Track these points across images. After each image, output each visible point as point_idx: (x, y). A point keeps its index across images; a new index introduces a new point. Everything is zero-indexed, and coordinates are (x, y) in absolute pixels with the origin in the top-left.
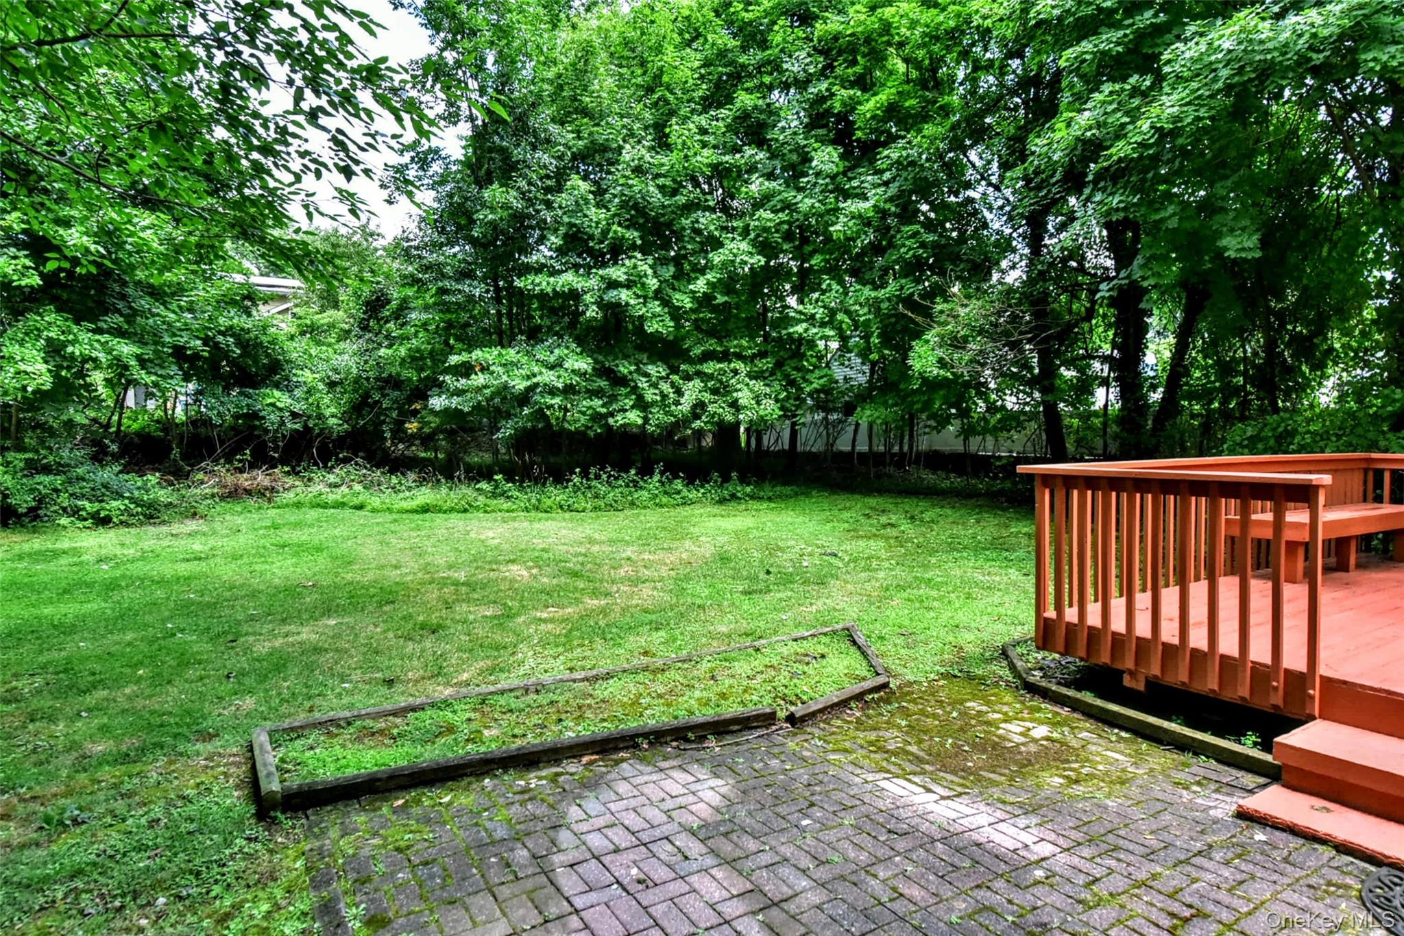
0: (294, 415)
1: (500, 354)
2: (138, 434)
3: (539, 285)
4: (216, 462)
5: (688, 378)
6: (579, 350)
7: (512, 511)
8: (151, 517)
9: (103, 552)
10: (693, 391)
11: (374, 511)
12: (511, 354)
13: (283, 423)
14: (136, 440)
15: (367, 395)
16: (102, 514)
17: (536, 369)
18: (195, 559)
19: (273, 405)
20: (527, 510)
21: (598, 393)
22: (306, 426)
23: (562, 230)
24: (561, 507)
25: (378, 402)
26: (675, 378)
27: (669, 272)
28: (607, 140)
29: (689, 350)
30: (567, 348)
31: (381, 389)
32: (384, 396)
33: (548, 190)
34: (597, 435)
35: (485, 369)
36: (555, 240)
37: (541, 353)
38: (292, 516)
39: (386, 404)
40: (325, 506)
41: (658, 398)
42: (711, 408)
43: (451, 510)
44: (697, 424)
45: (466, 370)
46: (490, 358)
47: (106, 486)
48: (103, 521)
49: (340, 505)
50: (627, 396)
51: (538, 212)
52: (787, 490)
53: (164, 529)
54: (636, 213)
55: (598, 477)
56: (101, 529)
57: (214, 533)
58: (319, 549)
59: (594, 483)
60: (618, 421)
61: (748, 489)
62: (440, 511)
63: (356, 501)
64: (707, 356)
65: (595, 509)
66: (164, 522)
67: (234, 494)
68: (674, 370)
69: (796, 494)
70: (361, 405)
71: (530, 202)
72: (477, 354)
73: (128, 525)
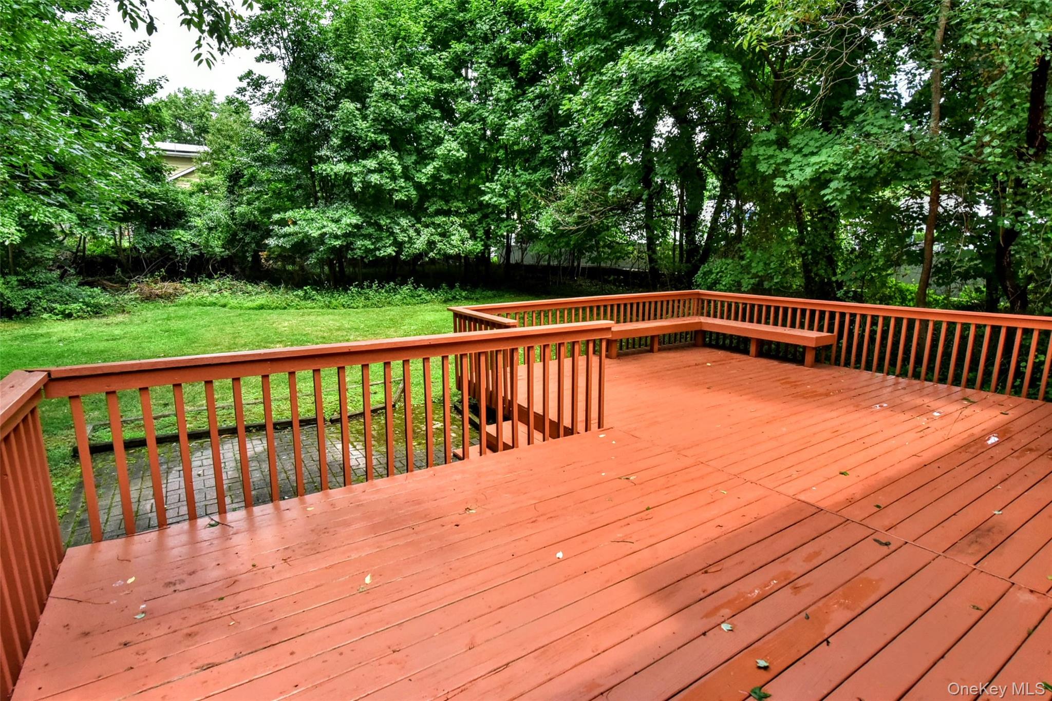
0: (193, 245)
1: (305, 214)
2: (100, 256)
3: (325, 170)
4: (146, 276)
5: (427, 226)
6: (354, 210)
7: (314, 308)
8: (97, 313)
9: (64, 335)
10: (426, 234)
11: (231, 308)
12: (312, 213)
13: (186, 251)
14: (99, 259)
15: (235, 234)
16: (67, 312)
17: (325, 223)
18: (113, 340)
19: (179, 239)
20: (322, 308)
21: (369, 237)
22: (201, 253)
23: (341, 134)
24: (343, 306)
25: (242, 238)
26: (418, 226)
27: (410, 160)
28: (367, 75)
29: (427, 208)
30: (347, 209)
31: (244, 230)
32: (246, 235)
33: (328, 109)
34: (370, 261)
35: (295, 223)
36: (335, 141)
37: (330, 214)
38: (182, 311)
39: (247, 240)
40: (204, 305)
41: (406, 239)
42: (439, 245)
43: (276, 308)
44: (431, 254)
45: (283, 223)
46: (298, 216)
47: (69, 295)
48: (69, 316)
49: (215, 304)
50: (388, 237)
51: (323, 123)
52: (490, 293)
53: (104, 320)
54: (385, 124)
55: (370, 287)
56: (67, 321)
57: (131, 322)
58: (183, 334)
59: (367, 291)
60: (381, 253)
61: (464, 294)
62: (269, 309)
63: (223, 301)
64: (438, 212)
65: (364, 306)
66: (104, 316)
67: (149, 298)
68: (419, 221)
69: (495, 296)
70: (231, 240)
71: (319, 116)
72: (289, 214)
73: (83, 318)
